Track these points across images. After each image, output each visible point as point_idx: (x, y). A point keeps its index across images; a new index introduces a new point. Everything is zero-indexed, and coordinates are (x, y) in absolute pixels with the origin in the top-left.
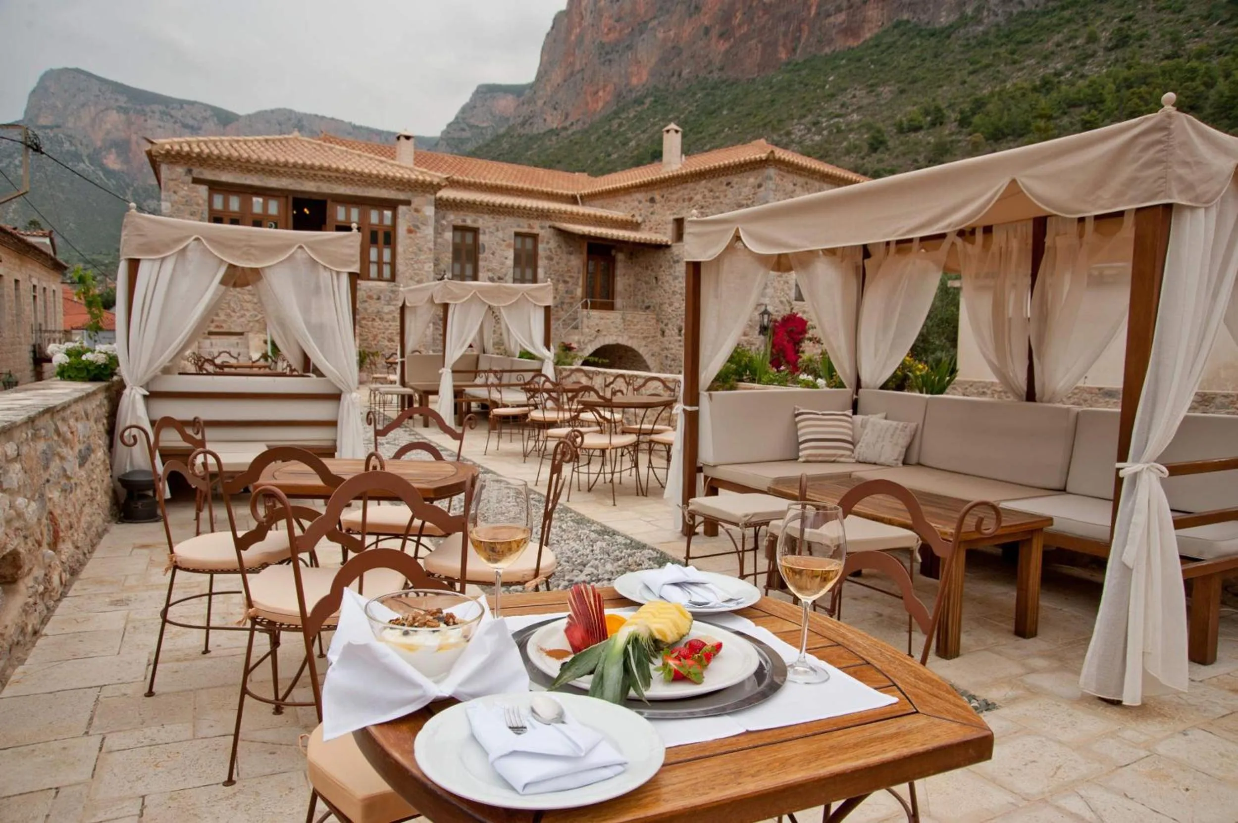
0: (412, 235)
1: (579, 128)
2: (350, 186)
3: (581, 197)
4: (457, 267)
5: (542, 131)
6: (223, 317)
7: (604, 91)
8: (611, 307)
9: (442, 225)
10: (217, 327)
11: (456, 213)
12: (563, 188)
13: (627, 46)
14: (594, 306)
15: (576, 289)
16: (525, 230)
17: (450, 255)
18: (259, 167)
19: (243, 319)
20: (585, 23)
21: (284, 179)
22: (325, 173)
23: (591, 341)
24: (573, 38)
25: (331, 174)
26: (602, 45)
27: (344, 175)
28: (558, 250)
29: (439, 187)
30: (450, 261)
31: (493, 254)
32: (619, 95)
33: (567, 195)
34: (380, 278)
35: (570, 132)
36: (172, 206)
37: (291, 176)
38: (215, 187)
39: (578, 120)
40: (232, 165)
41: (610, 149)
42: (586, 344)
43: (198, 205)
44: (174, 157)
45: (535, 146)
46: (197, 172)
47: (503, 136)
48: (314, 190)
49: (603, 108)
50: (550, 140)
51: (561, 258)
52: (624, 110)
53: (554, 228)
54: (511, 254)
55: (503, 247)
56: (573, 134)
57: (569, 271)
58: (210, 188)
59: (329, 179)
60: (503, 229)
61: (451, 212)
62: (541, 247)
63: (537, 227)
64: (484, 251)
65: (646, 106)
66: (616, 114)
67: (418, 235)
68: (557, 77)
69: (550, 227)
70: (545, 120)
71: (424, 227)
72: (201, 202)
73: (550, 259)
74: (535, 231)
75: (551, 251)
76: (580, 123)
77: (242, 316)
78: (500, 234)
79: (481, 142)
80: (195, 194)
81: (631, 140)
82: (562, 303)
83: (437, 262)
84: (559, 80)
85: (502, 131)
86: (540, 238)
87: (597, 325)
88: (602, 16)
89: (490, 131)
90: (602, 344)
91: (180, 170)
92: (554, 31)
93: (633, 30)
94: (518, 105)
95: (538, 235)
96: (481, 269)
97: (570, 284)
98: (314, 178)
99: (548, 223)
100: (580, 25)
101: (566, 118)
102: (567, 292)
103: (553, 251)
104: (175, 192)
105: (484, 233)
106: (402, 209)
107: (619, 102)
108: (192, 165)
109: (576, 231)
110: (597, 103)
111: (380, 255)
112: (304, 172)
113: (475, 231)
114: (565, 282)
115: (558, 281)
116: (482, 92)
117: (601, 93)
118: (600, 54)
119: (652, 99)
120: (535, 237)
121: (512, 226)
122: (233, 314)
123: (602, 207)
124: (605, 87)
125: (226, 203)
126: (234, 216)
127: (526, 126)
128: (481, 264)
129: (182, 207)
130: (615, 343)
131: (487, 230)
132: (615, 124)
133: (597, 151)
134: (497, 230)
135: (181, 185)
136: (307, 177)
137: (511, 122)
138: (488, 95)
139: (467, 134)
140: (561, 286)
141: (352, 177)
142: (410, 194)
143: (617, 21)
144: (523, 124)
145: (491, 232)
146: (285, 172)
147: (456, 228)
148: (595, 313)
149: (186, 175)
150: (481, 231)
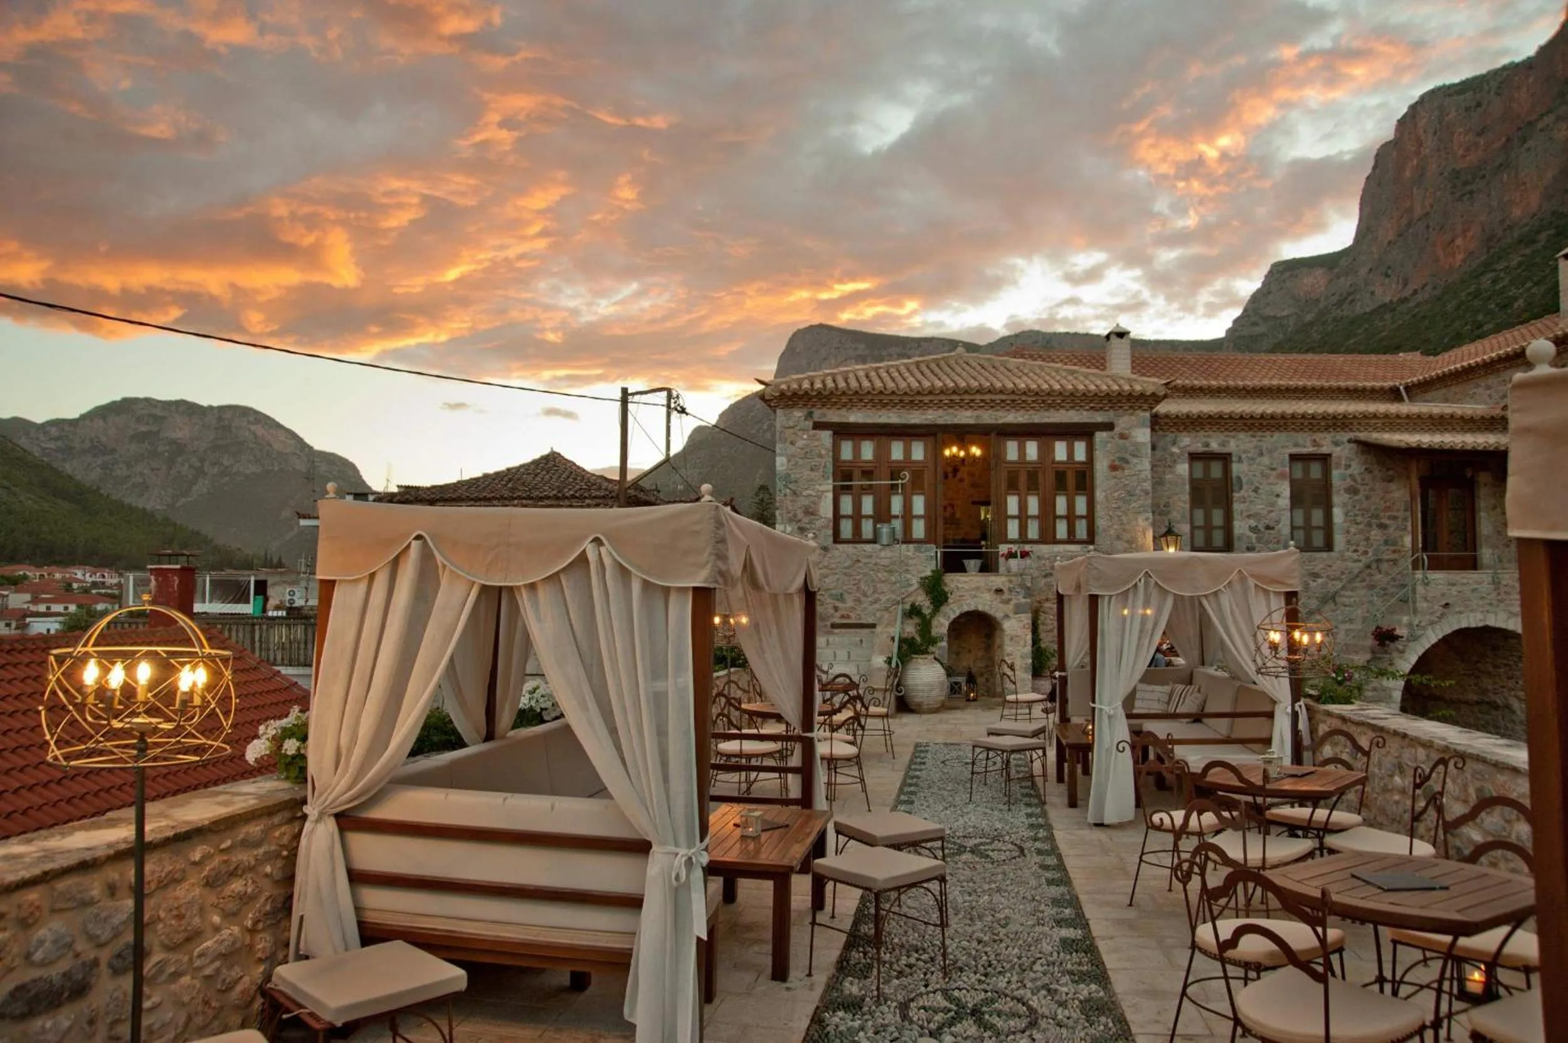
0: (1118, 473)
1: (1426, 296)
2: (1022, 412)
3: (1407, 388)
4: (1199, 515)
5: (1368, 310)
6: (850, 603)
7: (1465, 237)
8: (1473, 564)
9: (1172, 454)
10: (843, 617)
11: (1193, 434)
12: (1375, 378)
13: (1501, 165)
14: (1436, 564)
15: (1401, 537)
16: (1309, 449)
17: (1187, 497)
18: (896, 399)
19: (877, 606)
20: (1426, 151)
21: (930, 411)
22: (987, 397)
23: (1432, 623)
24: (1408, 174)
25: (993, 397)
26: (1456, 174)
27: (1013, 397)
28: (1368, 477)
29: (1156, 399)
30: (1187, 506)
31: (1256, 490)
32: (1490, 239)
33: (1382, 388)
34: (1071, 539)
35: (1411, 304)
36: (789, 461)
37: (939, 405)
38: (842, 431)
39: (1425, 285)
40: (861, 400)
41: (1480, 317)
42: (1424, 628)
43: (820, 456)
44: (790, 398)
45: (1360, 331)
46: (818, 415)
47: (1311, 324)
48: (972, 422)
49: (1464, 261)
50: (1382, 319)
51: (1372, 490)
52: (1500, 258)
53: (1358, 442)
54: (1285, 489)
55: (1272, 479)
56: (1417, 305)
57: (1388, 509)
58: (835, 434)
59: (992, 405)
60: (1270, 452)
61: (1184, 433)
62: (1336, 474)
63: (1326, 443)
64: (1241, 488)
65: (1539, 246)
66: (1487, 266)
67: (1127, 472)
68: (1387, 231)
69: (1350, 441)
70: (1372, 293)
71: (1135, 460)
72: (823, 452)
73: (1353, 491)
74: (1324, 450)
75: (1354, 480)
76: (1428, 288)
77: (876, 601)
78: (1266, 460)
79: (1281, 336)
80: (816, 443)
81: (1516, 299)
82: (1379, 561)
83: (1160, 510)
84: (1391, 236)
85: (1309, 318)
86: (1334, 459)
87: (1443, 595)
88: (1452, 134)
89: (1292, 322)
90: (1456, 627)
91: (798, 414)
92: (1377, 171)
93: (1508, 140)
94: (1330, 281)
95: (1330, 455)
96: (1236, 515)
97: (1391, 530)
98: (970, 405)
99: (1346, 436)
100: (1418, 153)
101: (1405, 285)
102: (1386, 543)
103: (1359, 479)
104: (792, 443)
105: (1240, 460)
106: (1100, 436)
107: (1489, 248)
108: (813, 406)
109: (1395, 444)
110: (1453, 255)
111: (1071, 506)
112: (956, 398)
113: (1225, 459)
114: (1382, 526)
115: (1369, 525)
116: (1278, 272)
117: (1459, 241)
118: (1455, 186)
119: (1552, 232)
120: (1324, 459)
121: (1285, 444)
122: (863, 599)
123: (1446, 400)
124: (1464, 232)
125: (857, 451)
126: (868, 467)
127: (1345, 306)
128: (1237, 507)
129: (801, 462)
130: (1481, 624)
131: (1244, 456)
132: (1486, 280)
133: (1457, 323)
134: (1261, 454)
135: (800, 433)
136: (961, 405)
137: (1321, 305)
138: (1288, 274)
139: (1262, 329)
140: (1375, 534)
141: (1024, 398)
142: (1111, 413)
143: (1479, 134)
144: (1339, 304)
145: (1253, 459)
146: (931, 401)
147: (1194, 457)
148: (1438, 577)
149: (806, 419)
150: (1234, 459)
